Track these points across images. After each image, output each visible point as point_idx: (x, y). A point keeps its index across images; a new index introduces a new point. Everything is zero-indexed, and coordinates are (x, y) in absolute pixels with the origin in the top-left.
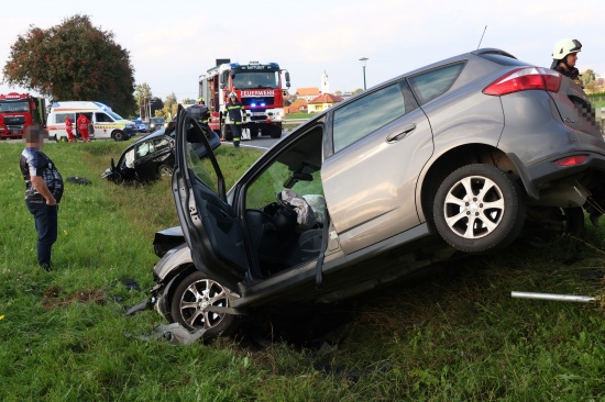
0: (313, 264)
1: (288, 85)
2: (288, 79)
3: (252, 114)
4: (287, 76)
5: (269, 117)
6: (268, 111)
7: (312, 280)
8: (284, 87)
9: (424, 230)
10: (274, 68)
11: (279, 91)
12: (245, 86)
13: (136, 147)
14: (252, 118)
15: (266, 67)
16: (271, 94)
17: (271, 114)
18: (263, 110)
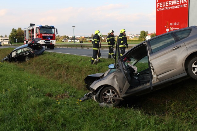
0: (148, 84)
1: (57, 33)
2: (57, 31)
3: (46, 41)
4: (57, 30)
5: (51, 43)
6: (51, 41)
7: (150, 88)
8: (56, 33)
9: (185, 74)
10: (53, 27)
11: (54, 35)
12: (44, 33)
13: (16, 51)
14: (46, 43)
15: (50, 27)
16: (52, 35)
17: (52, 42)
18: (49, 40)
